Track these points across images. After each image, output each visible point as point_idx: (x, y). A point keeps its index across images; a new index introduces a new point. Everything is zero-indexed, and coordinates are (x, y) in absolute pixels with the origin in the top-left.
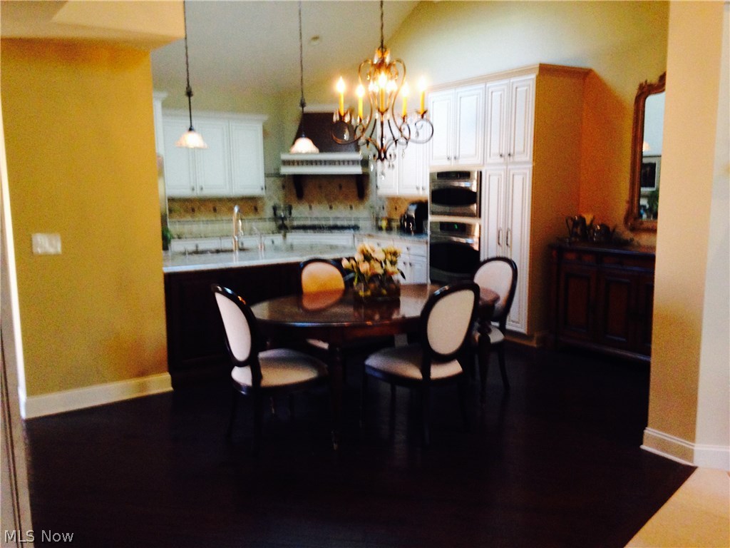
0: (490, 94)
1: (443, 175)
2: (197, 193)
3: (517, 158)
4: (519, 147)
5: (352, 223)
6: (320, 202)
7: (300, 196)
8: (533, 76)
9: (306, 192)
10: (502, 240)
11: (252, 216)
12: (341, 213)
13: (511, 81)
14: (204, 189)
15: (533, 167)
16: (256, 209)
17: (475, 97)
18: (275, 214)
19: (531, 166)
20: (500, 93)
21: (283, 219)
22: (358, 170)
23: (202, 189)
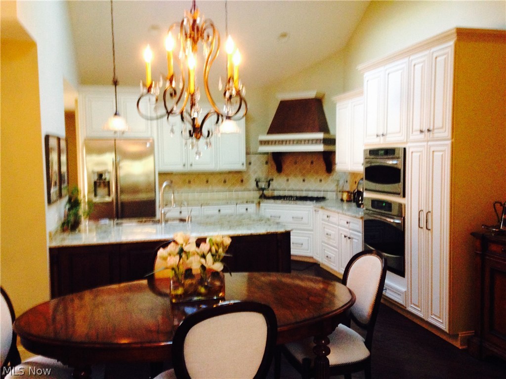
0: (412, 68)
1: (374, 152)
2: (188, 169)
3: (437, 134)
4: (438, 123)
5: (321, 195)
6: (295, 176)
7: (279, 170)
8: (452, 43)
9: (284, 167)
10: (423, 224)
11: (238, 187)
12: (312, 185)
13: (432, 51)
14: (193, 165)
15: (452, 144)
16: (242, 181)
17: (400, 71)
18: (257, 185)
19: (449, 142)
20: (421, 65)
21: (263, 189)
22: (320, 148)
23: (191, 165)
